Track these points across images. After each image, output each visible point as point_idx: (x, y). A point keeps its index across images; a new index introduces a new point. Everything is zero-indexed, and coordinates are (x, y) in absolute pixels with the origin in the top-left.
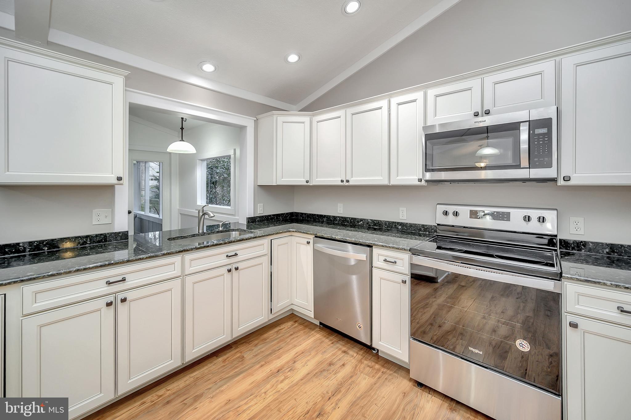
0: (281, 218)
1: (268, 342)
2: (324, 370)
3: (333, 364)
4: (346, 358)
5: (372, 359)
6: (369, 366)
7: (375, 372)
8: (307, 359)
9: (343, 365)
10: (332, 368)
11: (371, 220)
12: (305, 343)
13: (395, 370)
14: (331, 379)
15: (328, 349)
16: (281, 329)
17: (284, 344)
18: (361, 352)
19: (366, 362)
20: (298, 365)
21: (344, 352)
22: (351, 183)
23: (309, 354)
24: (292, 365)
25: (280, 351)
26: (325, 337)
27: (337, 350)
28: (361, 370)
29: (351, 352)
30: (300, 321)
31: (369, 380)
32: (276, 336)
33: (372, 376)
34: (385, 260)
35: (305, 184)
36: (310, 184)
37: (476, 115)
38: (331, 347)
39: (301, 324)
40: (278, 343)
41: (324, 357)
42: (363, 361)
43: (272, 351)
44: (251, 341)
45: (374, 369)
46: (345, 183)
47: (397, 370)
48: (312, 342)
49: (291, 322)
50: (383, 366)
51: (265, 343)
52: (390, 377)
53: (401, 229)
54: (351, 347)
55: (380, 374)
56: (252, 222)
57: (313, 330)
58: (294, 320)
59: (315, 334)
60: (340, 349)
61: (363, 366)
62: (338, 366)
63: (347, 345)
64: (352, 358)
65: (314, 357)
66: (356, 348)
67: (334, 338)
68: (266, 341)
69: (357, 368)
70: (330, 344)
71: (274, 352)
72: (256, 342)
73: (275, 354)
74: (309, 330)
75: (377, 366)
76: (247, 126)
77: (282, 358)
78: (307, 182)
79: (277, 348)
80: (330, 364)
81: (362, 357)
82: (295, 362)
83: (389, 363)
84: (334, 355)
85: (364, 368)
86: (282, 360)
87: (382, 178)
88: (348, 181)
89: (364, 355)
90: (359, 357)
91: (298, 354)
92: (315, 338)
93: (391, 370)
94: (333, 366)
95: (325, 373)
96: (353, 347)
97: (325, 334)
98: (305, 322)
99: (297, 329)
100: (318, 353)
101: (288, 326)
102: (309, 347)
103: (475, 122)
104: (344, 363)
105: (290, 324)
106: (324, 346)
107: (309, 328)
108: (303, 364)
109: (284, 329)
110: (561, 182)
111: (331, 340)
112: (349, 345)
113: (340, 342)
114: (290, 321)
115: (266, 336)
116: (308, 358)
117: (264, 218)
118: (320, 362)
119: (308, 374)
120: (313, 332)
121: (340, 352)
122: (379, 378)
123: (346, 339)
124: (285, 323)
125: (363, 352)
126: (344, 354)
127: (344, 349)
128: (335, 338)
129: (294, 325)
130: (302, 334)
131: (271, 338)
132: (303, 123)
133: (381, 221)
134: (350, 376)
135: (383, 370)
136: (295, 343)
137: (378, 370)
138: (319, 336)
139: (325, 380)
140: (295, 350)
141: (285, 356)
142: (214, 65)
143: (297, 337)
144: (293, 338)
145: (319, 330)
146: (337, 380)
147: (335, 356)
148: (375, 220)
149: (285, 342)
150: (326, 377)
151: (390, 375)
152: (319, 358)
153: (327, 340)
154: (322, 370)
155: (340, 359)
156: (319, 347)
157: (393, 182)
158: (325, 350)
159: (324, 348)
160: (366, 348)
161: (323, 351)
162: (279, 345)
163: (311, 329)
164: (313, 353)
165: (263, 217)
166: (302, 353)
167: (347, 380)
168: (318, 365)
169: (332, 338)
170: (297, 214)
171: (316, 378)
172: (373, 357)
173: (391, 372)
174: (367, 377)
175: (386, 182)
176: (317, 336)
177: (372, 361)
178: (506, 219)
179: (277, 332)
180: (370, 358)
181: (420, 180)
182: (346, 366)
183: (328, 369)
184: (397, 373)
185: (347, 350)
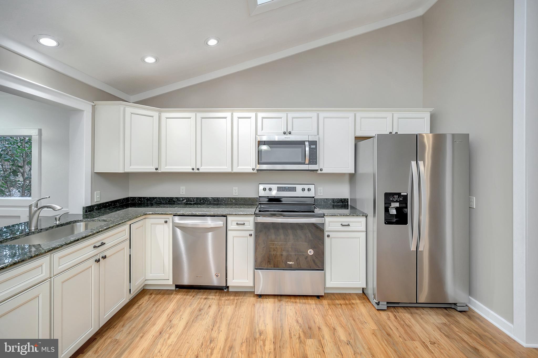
0: (118, 204)
1: (134, 319)
2: (198, 316)
3: (202, 309)
4: (209, 302)
5: (226, 295)
6: (227, 300)
7: (232, 301)
8: (180, 315)
9: (210, 306)
10: (203, 312)
11: (211, 198)
12: (171, 305)
13: (243, 295)
14: (206, 318)
15: (192, 302)
16: (140, 305)
17: (152, 314)
18: (217, 294)
19: (223, 298)
20: (175, 321)
21: (206, 299)
22: (201, 171)
23: (179, 311)
24: (170, 324)
25: (151, 320)
26: (185, 295)
27: (199, 300)
28: (223, 304)
29: (210, 297)
30: (155, 292)
31: (231, 307)
32: (139, 312)
33: (231, 304)
34: (237, 224)
35: (155, 171)
36: (159, 171)
37: (285, 133)
38: (193, 300)
39: (158, 294)
40: (145, 315)
41: (193, 308)
42: (221, 298)
43: (143, 323)
44: (115, 325)
45: (231, 300)
46: (196, 171)
47: (244, 294)
48: (176, 302)
49: (148, 296)
50: (235, 296)
51: (132, 320)
52: (242, 300)
53: (234, 202)
54: (209, 294)
55: (236, 301)
56: (90, 211)
57: (172, 294)
58: (149, 293)
59: (175, 296)
60: (201, 298)
61: (223, 301)
62: (206, 309)
63: (204, 294)
64: (213, 300)
65: (184, 312)
66: (212, 293)
67: (192, 293)
68: (132, 319)
69: (220, 304)
70: (192, 298)
71: (146, 323)
72: (121, 323)
73: (148, 324)
74: (168, 296)
75: (232, 298)
76: (84, 111)
77: (157, 323)
78: (157, 169)
79: (147, 319)
80: (200, 310)
81: (219, 297)
82: (171, 321)
83: (238, 293)
84: (199, 303)
85: (224, 302)
86: (158, 325)
87: (226, 167)
88: (198, 169)
89: (220, 295)
90: (218, 297)
91: (169, 315)
92: (177, 299)
93: (241, 296)
94: (203, 310)
95: (200, 317)
96: (210, 294)
97: (184, 293)
98: (160, 291)
99: (156, 299)
100: (186, 307)
101: (146, 300)
102: (176, 307)
103: (285, 138)
104: (209, 305)
105: (146, 298)
106: (188, 301)
107: (167, 294)
108: (178, 319)
109: (144, 304)
110: (319, 172)
111: (191, 295)
112: (206, 293)
113: (198, 294)
114: (145, 295)
115: (128, 315)
116: (181, 313)
117: (102, 206)
118: (192, 312)
119: (187, 323)
120: (172, 296)
121: (202, 300)
122: (236, 303)
123: (202, 290)
124: (140, 299)
125: (218, 293)
126: (206, 300)
127: (204, 297)
128: (194, 293)
129: (151, 297)
130: (163, 301)
131: (134, 315)
132: (152, 117)
133: (220, 198)
134: (218, 311)
135: (236, 298)
136: (162, 309)
137: (234, 300)
138: (180, 296)
139: (202, 321)
140: (165, 314)
141: (159, 320)
142: (55, 40)
143: (160, 304)
144: (158, 306)
145: (177, 293)
146: (211, 317)
147: (201, 304)
148: (215, 198)
149: (152, 312)
150: (202, 319)
151: (242, 299)
152: (188, 310)
153: (188, 297)
154: (196, 316)
155: (205, 304)
156: (185, 303)
157: (235, 171)
158: (190, 303)
159: (189, 302)
160: (219, 291)
161: (189, 304)
162: (147, 316)
163: (169, 294)
164: (182, 309)
165: (100, 204)
166: (173, 313)
167: (217, 314)
168: (191, 314)
169: (191, 294)
170: (134, 199)
171: (195, 323)
172: (227, 294)
173: (242, 297)
174: (229, 306)
175: (230, 171)
176: (178, 297)
177: (227, 296)
178: (294, 191)
179: (138, 307)
180: (225, 295)
181: (253, 169)
182: (212, 306)
183: (200, 314)
184: (245, 296)
185: (206, 297)
